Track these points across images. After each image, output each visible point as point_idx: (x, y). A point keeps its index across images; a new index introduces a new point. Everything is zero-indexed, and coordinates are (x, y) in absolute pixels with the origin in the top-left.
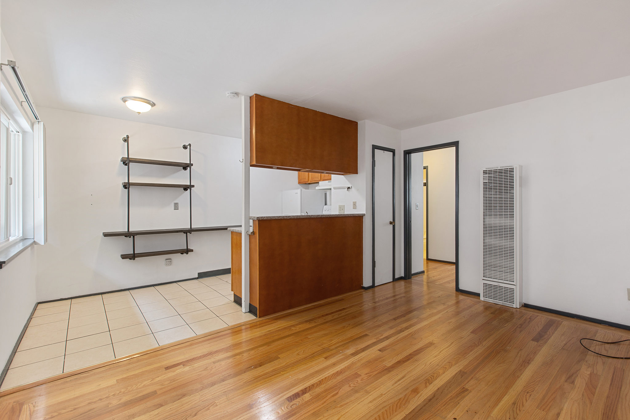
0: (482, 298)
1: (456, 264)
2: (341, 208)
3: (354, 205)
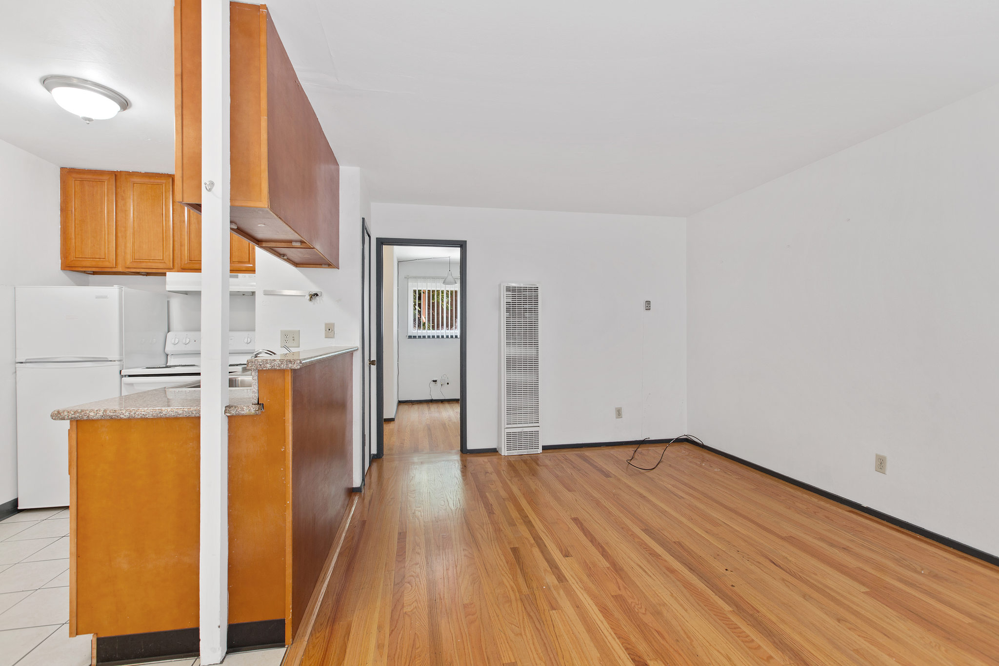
0: (504, 452)
1: (462, 401)
2: (290, 337)
3: (329, 330)
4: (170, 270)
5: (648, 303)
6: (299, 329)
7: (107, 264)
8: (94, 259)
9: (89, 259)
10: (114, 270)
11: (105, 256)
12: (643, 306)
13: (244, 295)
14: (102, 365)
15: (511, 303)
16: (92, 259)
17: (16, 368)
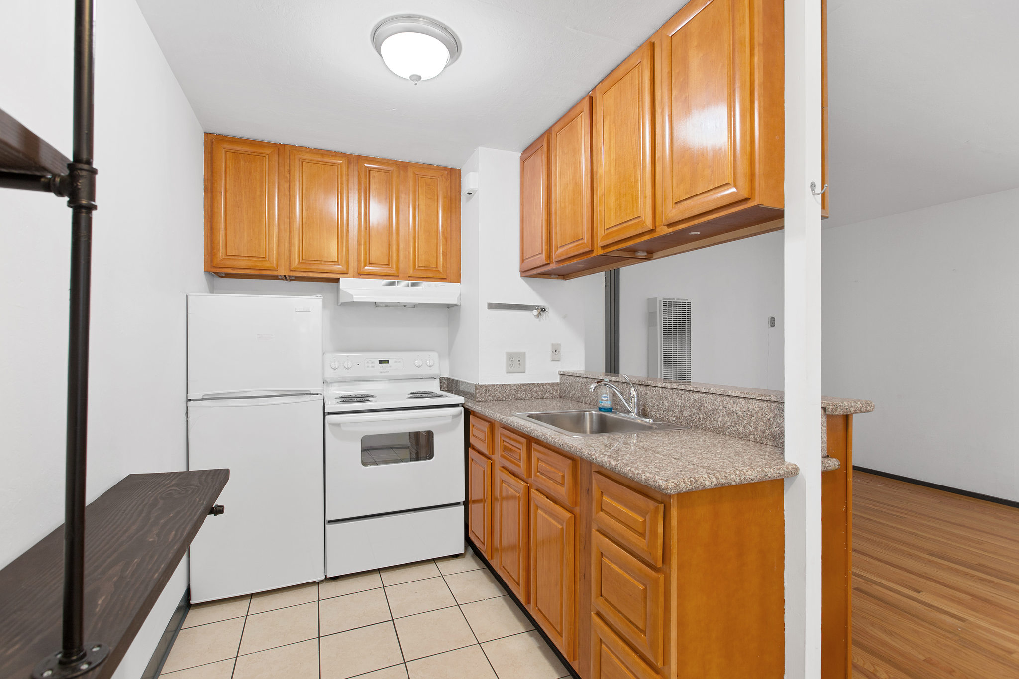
2: (515, 361)
3: (556, 351)
4: (345, 273)
5: (773, 319)
6: (524, 351)
7: (267, 265)
8: (250, 258)
9: (245, 258)
10: (275, 273)
11: (265, 255)
12: (767, 322)
13: (405, 306)
14: (297, 401)
15: (668, 319)
16: (247, 258)
17: (187, 408)
